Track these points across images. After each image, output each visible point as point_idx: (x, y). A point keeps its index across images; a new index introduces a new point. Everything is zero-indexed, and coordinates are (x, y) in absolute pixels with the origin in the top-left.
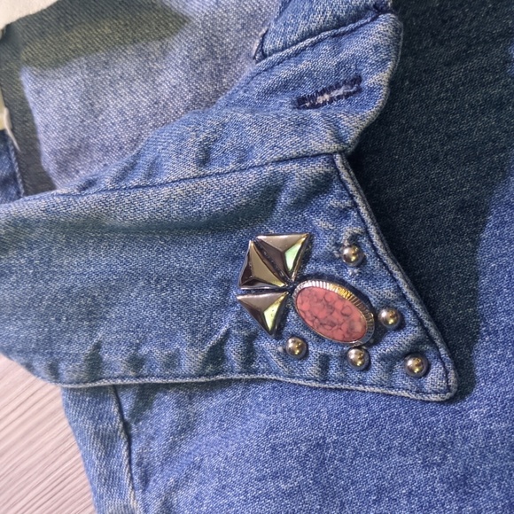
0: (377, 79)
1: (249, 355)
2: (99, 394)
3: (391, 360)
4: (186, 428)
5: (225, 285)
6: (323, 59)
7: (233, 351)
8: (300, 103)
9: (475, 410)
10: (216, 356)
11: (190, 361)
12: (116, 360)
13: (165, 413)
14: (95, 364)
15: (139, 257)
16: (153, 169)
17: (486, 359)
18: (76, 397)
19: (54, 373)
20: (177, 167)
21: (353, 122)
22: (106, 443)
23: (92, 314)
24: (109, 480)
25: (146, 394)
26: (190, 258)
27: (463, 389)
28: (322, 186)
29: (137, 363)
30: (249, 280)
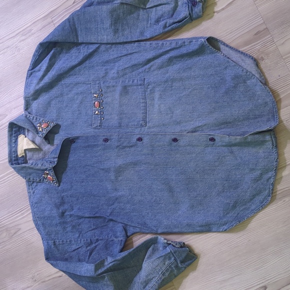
0: (56, 163)
1: (43, 180)
2: (29, 181)
3: (54, 183)
4: (37, 185)
5: (42, 175)
6: (52, 160)
7: (42, 180)
8: (50, 162)
9: (60, 188)
10: (40, 180)
11: (38, 180)
12: (31, 179)
13: (35, 184)
14: (29, 179)
15: (35, 171)
16: (38, 165)
17: (61, 184)
18: (27, 181)
19: (26, 179)
20: (40, 165)
21: (53, 166)
22: (29, 186)
23: (30, 175)
24: (29, 189)
25: (33, 182)
26: (39, 172)
27: (59, 186)
28: (51, 169)
29: (33, 179)
30: (44, 174)
